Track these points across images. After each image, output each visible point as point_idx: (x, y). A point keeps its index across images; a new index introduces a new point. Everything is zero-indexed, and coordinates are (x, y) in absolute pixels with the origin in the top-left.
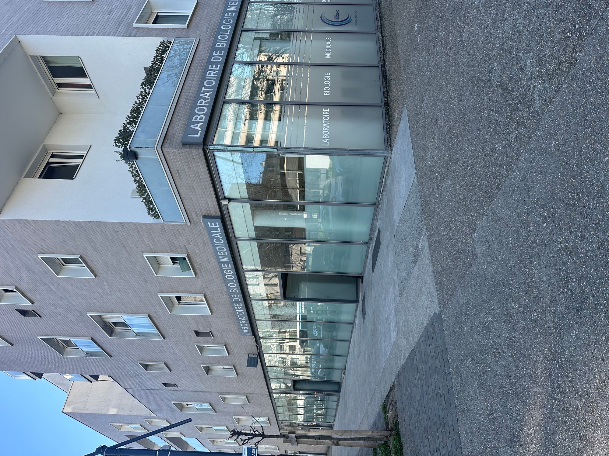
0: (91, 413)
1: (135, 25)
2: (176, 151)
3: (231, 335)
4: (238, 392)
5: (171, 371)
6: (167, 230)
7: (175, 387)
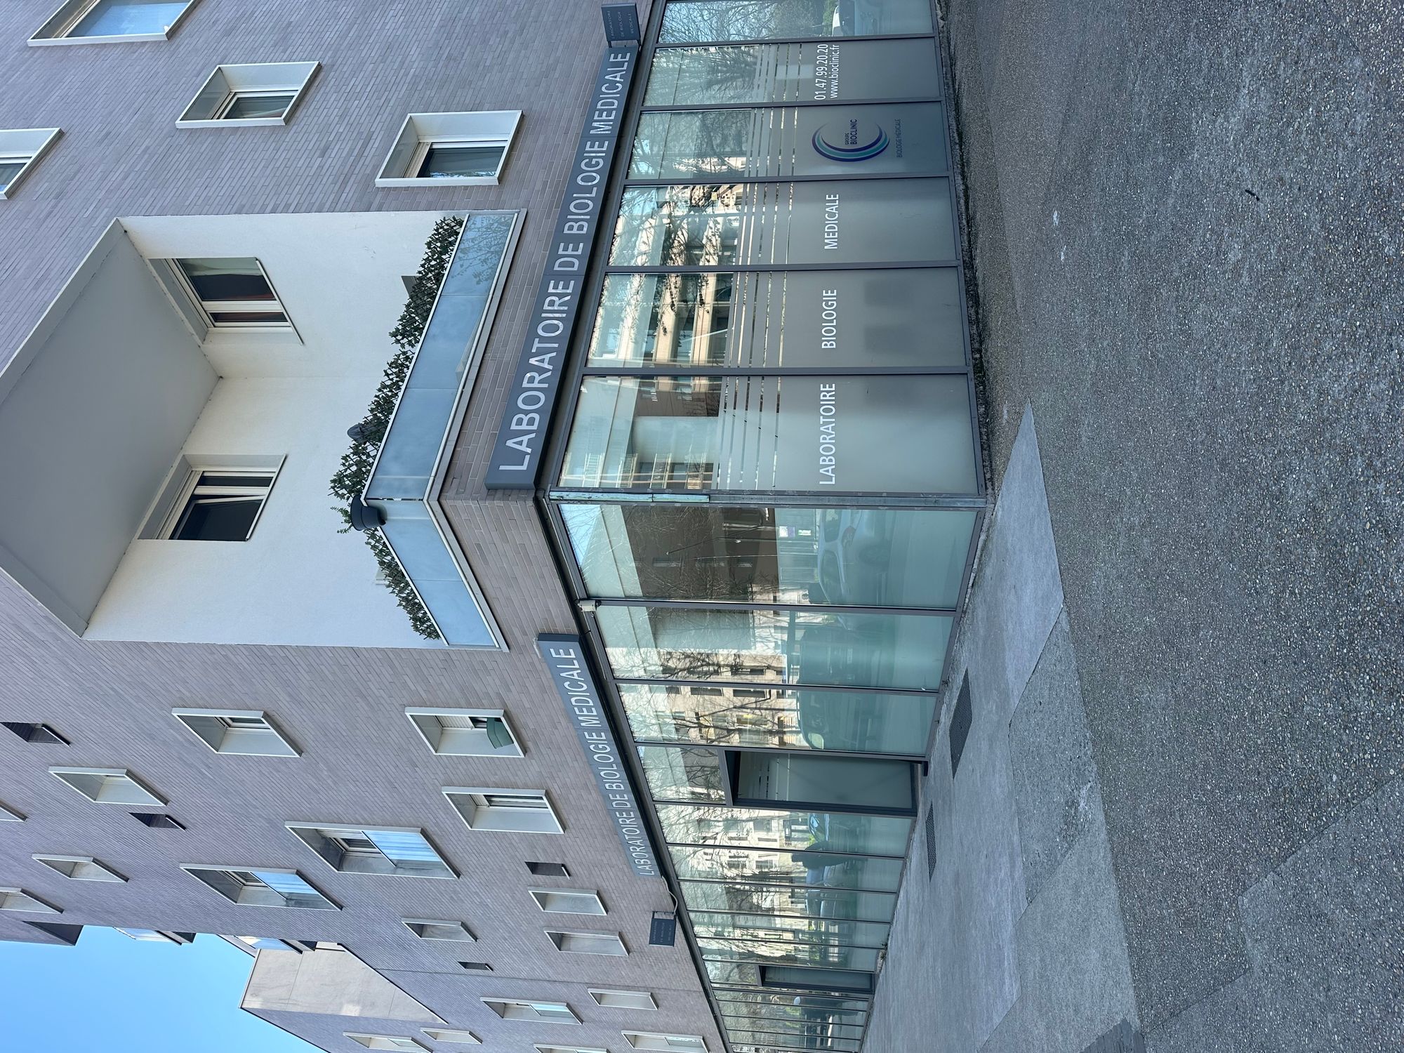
0: (302, 1011)
1: (380, 182)
2: (473, 506)
3: (611, 874)
4: (632, 984)
5: (476, 939)
6: (457, 663)
7: (486, 969)
